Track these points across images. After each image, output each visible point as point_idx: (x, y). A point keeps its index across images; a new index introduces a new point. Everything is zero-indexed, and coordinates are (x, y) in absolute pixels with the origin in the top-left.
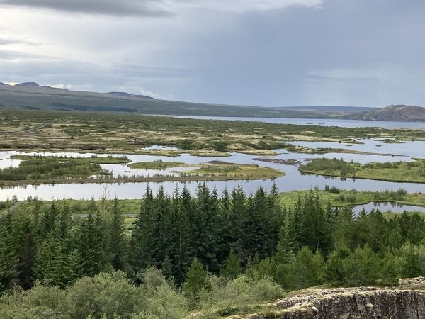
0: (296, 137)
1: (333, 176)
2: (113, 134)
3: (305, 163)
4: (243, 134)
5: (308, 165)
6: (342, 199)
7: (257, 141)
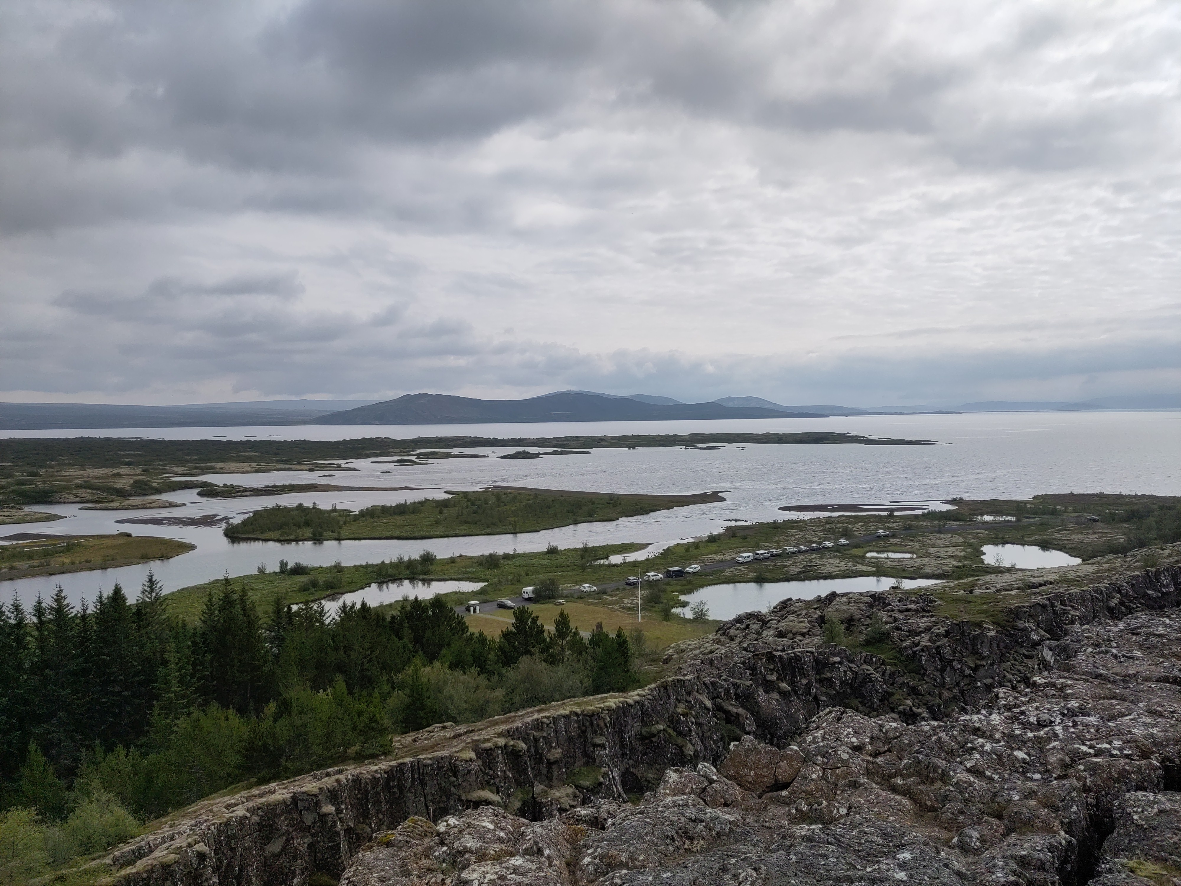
0: (219, 465)
1: (297, 540)
3: (237, 520)
5: (245, 523)
6: (314, 584)
7: (129, 481)
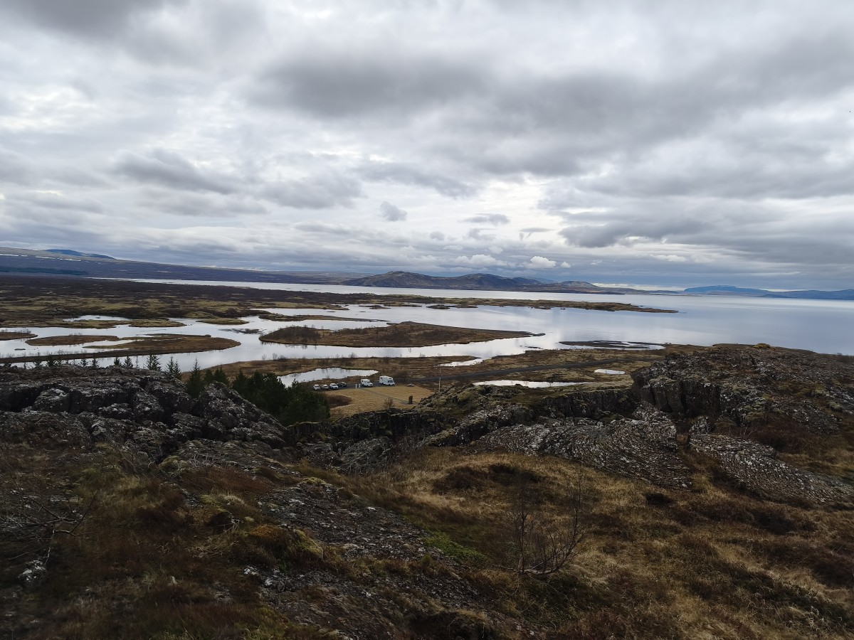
0: (277, 303)
2: (30, 301)
4: (215, 300)
5: (272, 333)
6: (285, 367)
7: (226, 308)
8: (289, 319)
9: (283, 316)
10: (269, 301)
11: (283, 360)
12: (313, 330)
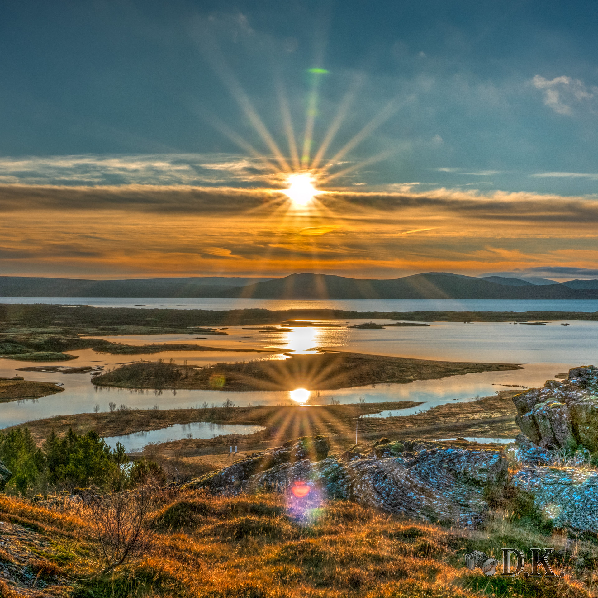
1: (143, 388)
4: (30, 327)
7: (46, 337)
8: (136, 350)
9: (128, 347)
10: (109, 324)
11: (125, 412)
12: (172, 366)
